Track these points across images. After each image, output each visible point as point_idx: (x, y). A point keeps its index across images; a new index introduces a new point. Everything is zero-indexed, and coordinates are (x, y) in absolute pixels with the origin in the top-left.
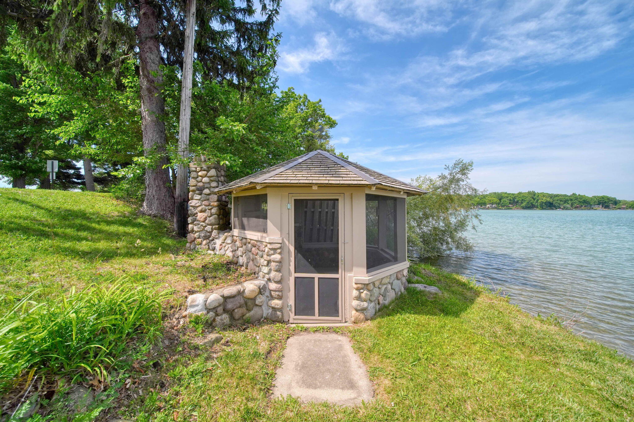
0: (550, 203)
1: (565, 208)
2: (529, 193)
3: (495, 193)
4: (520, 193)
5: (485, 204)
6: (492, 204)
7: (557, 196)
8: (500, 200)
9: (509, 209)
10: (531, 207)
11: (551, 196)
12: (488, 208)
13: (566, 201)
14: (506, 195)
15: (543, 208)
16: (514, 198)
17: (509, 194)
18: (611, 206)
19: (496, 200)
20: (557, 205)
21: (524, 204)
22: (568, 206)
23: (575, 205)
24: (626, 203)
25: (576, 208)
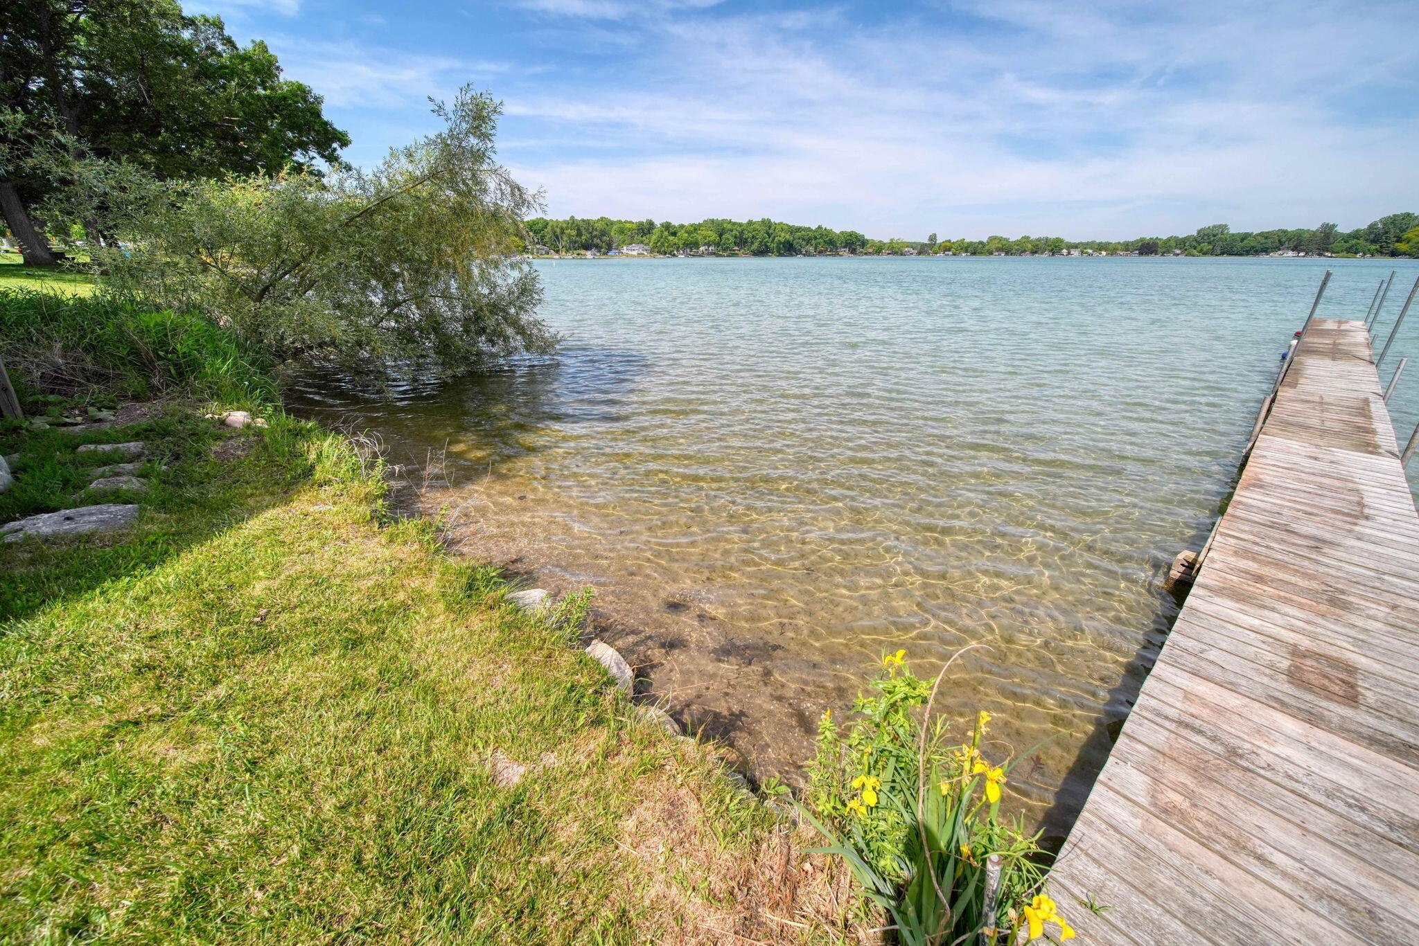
0: (788, 242)
1: (808, 254)
2: (763, 221)
3: (713, 221)
5: (696, 245)
6: (709, 245)
7: (799, 229)
8: (721, 235)
9: (734, 255)
11: (794, 230)
12: (702, 255)
13: (808, 241)
14: (729, 226)
15: (780, 255)
16: (742, 233)
18: (859, 249)
19: (713, 236)
20: (798, 247)
21: (755, 247)
22: (811, 249)
23: (820, 248)
24: (873, 244)
25: (820, 252)
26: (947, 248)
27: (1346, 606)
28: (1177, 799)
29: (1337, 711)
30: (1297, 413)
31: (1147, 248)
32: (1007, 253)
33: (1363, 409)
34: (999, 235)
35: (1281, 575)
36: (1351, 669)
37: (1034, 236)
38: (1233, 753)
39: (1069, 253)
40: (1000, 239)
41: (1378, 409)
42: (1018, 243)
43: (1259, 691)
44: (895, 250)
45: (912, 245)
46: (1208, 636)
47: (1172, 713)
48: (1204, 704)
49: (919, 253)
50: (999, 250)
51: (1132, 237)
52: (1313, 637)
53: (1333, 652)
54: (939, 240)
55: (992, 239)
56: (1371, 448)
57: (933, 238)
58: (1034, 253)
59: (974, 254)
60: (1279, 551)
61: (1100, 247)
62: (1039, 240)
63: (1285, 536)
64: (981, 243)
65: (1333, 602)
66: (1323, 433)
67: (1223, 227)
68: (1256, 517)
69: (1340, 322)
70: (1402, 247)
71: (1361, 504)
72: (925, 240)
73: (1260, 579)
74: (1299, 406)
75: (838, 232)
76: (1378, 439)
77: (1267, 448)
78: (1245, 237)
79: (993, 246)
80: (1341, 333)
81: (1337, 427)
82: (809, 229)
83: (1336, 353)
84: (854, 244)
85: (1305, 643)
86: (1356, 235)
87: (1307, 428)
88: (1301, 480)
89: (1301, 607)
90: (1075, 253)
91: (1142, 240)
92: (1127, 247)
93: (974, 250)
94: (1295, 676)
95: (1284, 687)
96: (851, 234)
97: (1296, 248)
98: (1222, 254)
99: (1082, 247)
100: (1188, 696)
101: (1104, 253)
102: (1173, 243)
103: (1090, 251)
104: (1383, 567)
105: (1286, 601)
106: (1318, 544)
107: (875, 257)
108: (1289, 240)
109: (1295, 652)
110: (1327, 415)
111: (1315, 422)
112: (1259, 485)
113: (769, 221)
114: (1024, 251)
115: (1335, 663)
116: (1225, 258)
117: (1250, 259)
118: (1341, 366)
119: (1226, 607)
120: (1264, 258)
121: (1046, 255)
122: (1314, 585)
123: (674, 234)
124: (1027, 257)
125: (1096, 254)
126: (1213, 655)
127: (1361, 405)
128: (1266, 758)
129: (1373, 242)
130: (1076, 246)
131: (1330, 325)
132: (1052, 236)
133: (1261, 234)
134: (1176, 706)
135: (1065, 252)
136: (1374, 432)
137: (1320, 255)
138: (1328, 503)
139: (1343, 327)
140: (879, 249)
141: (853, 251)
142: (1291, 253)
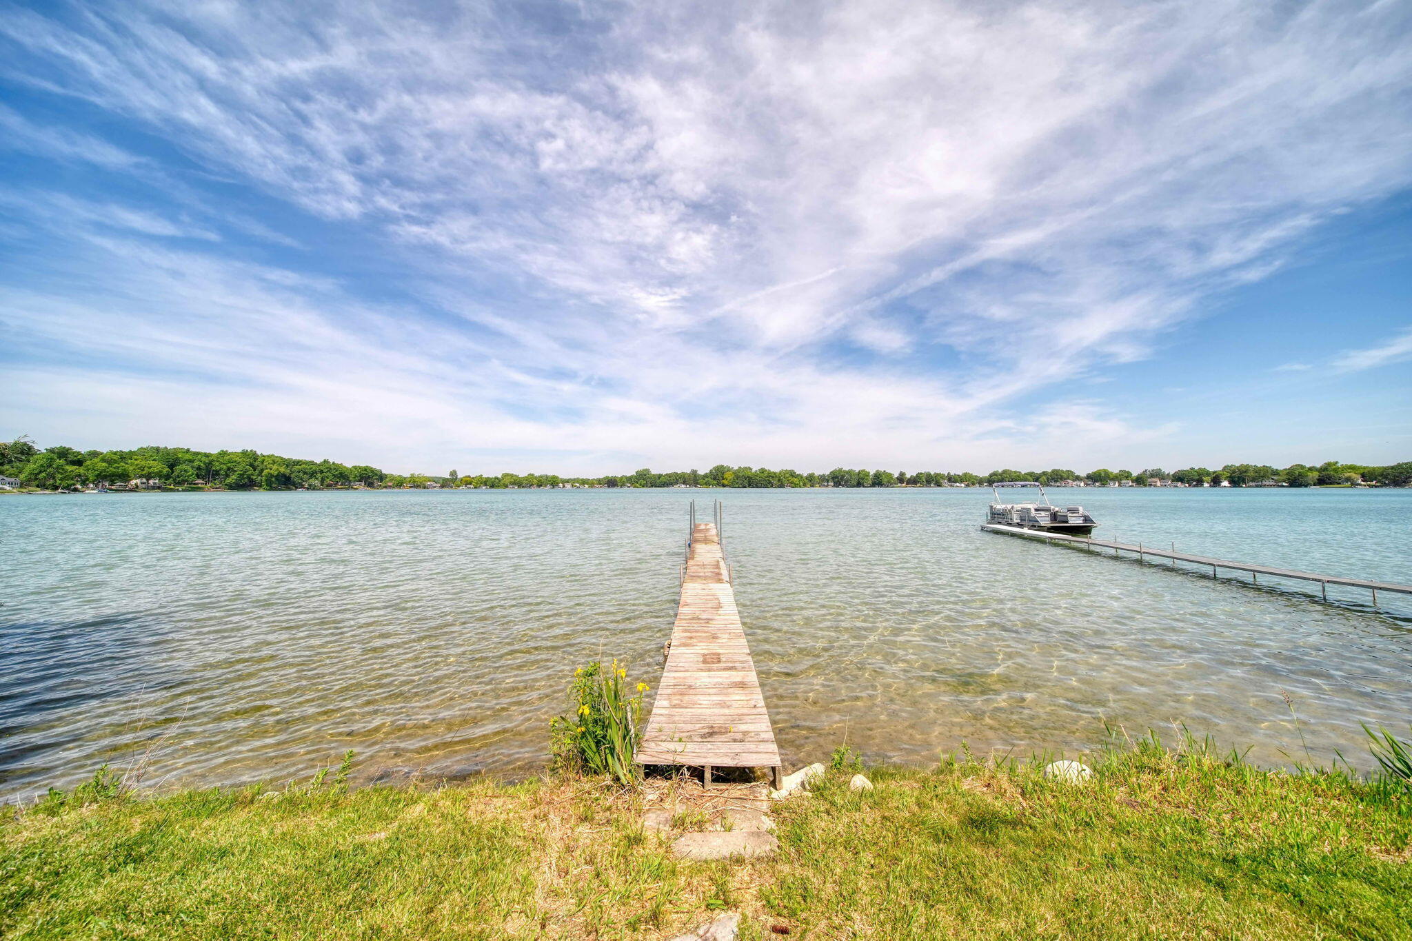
0: (284, 475)
1: (312, 488)
2: (244, 453)
3: (158, 449)
4: (223, 454)
5: (125, 477)
6: (149, 477)
7: (298, 463)
8: (171, 467)
9: (194, 488)
10: (246, 484)
11: (289, 463)
12: (135, 489)
13: (312, 475)
14: (188, 457)
15: (271, 488)
16: (210, 463)
17: (197, 454)
18: (377, 483)
19: (159, 467)
20: (297, 480)
21: (232, 479)
22: (317, 483)
23: (328, 481)
24: (393, 478)
25: (329, 486)
26: (468, 482)
27: (717, 638)
28: (677, 702)
29: (715, 666)
30: (697, 571)
31: (612, 483)
32: (519, 487)
33: (717, 566)
34: (511, 472)
35: (698, 634)
36: (719, 654)
37: (537, 474)
38: (690, 687)
39: (564, 486)
40: (512, 476)
41: (722, 564)
42: (526, 478)
43: (695, 669)
44: (417, 484)
45: (435, 480)
46: (678, 660)
47: (671, 684)
48: (680, 678)
49: (442, 487)
50: (514, 483)
51: (601, 474)
52: (708, 649)
53: (714, 651)
54: (460, 475)
55: (505, 475)
56: (720, 581)
57: (453, 473)
58: (539, 486)
59: (492, 486)
60: (696, 626)
61: (584, 482)
62: (541, 476)
63: (697, 621)
64: (497, 478)
65: (713, 638)
66: (706, 578)
67: (648, 470)
68: (687, 617)
69: (706, 525)
70: (725, 482)
71: (719, 603)
72: (446, 475)
73: (691, 638)
74: (696, 568)
75: (350, 466)
76: (723, 577)
77: (687, 589)
78: (660, 476)
79: (507, 481)
80: (707, 530)
81: (710, 574)
82: (312, 463)
83: (706, 541)
84: (370, 478)
85: (706, 652)
86: (706, 476)
87: (699, 577)
88: (701, 599)
89: (704, 642)
90: (568, 486)
91: (607, 477)
92: (600, 482)
93: (493, 484)
94: (705, 662)
95: (702, 666)
96: (366, 469)
97: (684, 483)
98: (652, 486)
99: (572, 482)
100: (675, 678)
101: (587, 486)
102: (624, 480)
103: (578, 485)
104: (726, 622)
105: (700, 642)
106: (708, 621)
107: (396, 490)
108: (680, 478)
109: (704, 655)
110: (706, 570)
111: (701, 574)
112: (687, 604)
113: (255, 453)
114: (532, 485)
115: (714, 654)
116: (653, 489)
117: (665, 489)
118: (709, 546)
119: (682, 650)
120: (671, 489)
121: (548, 487)
122: (707, 634)
123: (79, 463)
124: (534, 489)
125: (582, 487)
126: (681, 664)
127: (716, 563)
128: (699, 684)
129: (714, 479)
130: (568, 481)
131: (702, 527)
132: (550, 474)
133: (667, 475)
134: (672, 682)
135: (561, 485)
136: (721, 574)
137: (696, 486)
138: (710, 605)
139: (708, 527)
140: (399, 483)
141: (370, 485)
142: (683, 486)
